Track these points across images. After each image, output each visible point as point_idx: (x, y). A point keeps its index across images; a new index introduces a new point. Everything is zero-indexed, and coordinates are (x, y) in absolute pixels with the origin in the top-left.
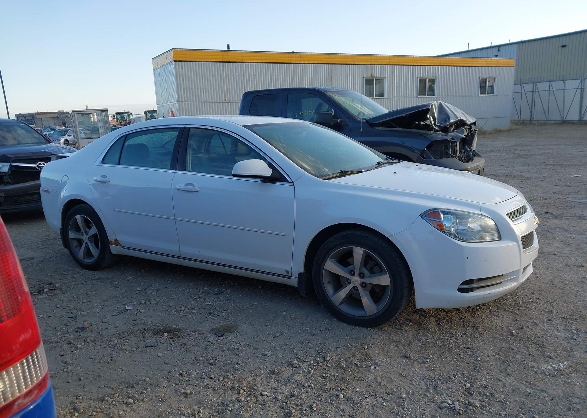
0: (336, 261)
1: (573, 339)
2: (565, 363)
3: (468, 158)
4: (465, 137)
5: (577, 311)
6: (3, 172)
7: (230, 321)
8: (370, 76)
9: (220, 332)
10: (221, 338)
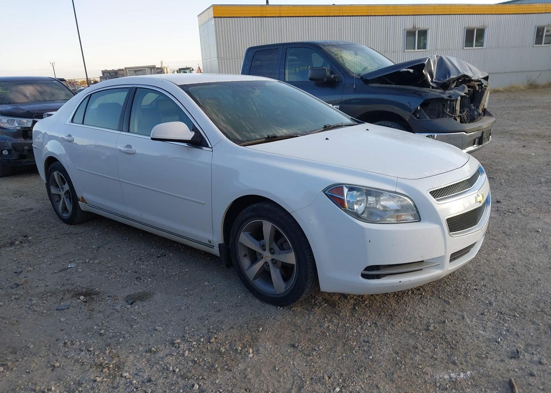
0: (250, 234)
1: (496, 342)
2: (469, 373)
3: (472, 118)
4: (465, 95)
5: (522, 305)
6: (27, 127)
7: (150, 288)
8: (412, 27)
9: (132, 300)
10: (129, 306)
